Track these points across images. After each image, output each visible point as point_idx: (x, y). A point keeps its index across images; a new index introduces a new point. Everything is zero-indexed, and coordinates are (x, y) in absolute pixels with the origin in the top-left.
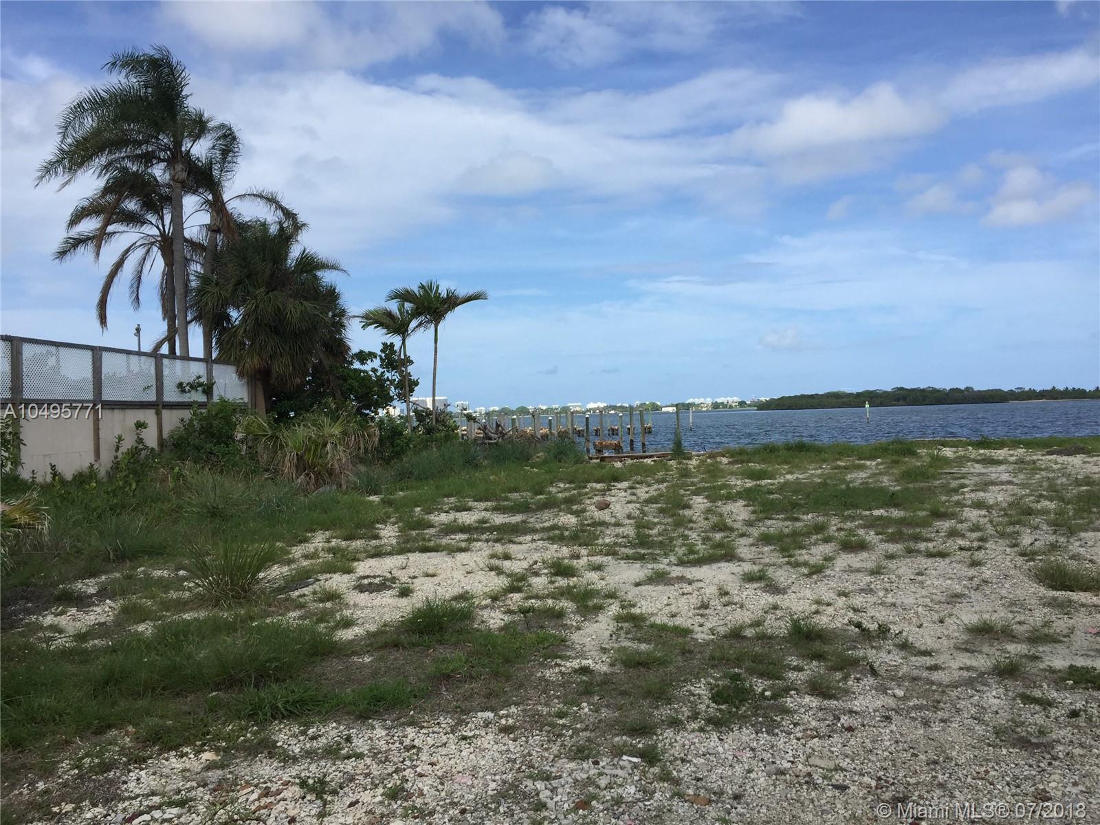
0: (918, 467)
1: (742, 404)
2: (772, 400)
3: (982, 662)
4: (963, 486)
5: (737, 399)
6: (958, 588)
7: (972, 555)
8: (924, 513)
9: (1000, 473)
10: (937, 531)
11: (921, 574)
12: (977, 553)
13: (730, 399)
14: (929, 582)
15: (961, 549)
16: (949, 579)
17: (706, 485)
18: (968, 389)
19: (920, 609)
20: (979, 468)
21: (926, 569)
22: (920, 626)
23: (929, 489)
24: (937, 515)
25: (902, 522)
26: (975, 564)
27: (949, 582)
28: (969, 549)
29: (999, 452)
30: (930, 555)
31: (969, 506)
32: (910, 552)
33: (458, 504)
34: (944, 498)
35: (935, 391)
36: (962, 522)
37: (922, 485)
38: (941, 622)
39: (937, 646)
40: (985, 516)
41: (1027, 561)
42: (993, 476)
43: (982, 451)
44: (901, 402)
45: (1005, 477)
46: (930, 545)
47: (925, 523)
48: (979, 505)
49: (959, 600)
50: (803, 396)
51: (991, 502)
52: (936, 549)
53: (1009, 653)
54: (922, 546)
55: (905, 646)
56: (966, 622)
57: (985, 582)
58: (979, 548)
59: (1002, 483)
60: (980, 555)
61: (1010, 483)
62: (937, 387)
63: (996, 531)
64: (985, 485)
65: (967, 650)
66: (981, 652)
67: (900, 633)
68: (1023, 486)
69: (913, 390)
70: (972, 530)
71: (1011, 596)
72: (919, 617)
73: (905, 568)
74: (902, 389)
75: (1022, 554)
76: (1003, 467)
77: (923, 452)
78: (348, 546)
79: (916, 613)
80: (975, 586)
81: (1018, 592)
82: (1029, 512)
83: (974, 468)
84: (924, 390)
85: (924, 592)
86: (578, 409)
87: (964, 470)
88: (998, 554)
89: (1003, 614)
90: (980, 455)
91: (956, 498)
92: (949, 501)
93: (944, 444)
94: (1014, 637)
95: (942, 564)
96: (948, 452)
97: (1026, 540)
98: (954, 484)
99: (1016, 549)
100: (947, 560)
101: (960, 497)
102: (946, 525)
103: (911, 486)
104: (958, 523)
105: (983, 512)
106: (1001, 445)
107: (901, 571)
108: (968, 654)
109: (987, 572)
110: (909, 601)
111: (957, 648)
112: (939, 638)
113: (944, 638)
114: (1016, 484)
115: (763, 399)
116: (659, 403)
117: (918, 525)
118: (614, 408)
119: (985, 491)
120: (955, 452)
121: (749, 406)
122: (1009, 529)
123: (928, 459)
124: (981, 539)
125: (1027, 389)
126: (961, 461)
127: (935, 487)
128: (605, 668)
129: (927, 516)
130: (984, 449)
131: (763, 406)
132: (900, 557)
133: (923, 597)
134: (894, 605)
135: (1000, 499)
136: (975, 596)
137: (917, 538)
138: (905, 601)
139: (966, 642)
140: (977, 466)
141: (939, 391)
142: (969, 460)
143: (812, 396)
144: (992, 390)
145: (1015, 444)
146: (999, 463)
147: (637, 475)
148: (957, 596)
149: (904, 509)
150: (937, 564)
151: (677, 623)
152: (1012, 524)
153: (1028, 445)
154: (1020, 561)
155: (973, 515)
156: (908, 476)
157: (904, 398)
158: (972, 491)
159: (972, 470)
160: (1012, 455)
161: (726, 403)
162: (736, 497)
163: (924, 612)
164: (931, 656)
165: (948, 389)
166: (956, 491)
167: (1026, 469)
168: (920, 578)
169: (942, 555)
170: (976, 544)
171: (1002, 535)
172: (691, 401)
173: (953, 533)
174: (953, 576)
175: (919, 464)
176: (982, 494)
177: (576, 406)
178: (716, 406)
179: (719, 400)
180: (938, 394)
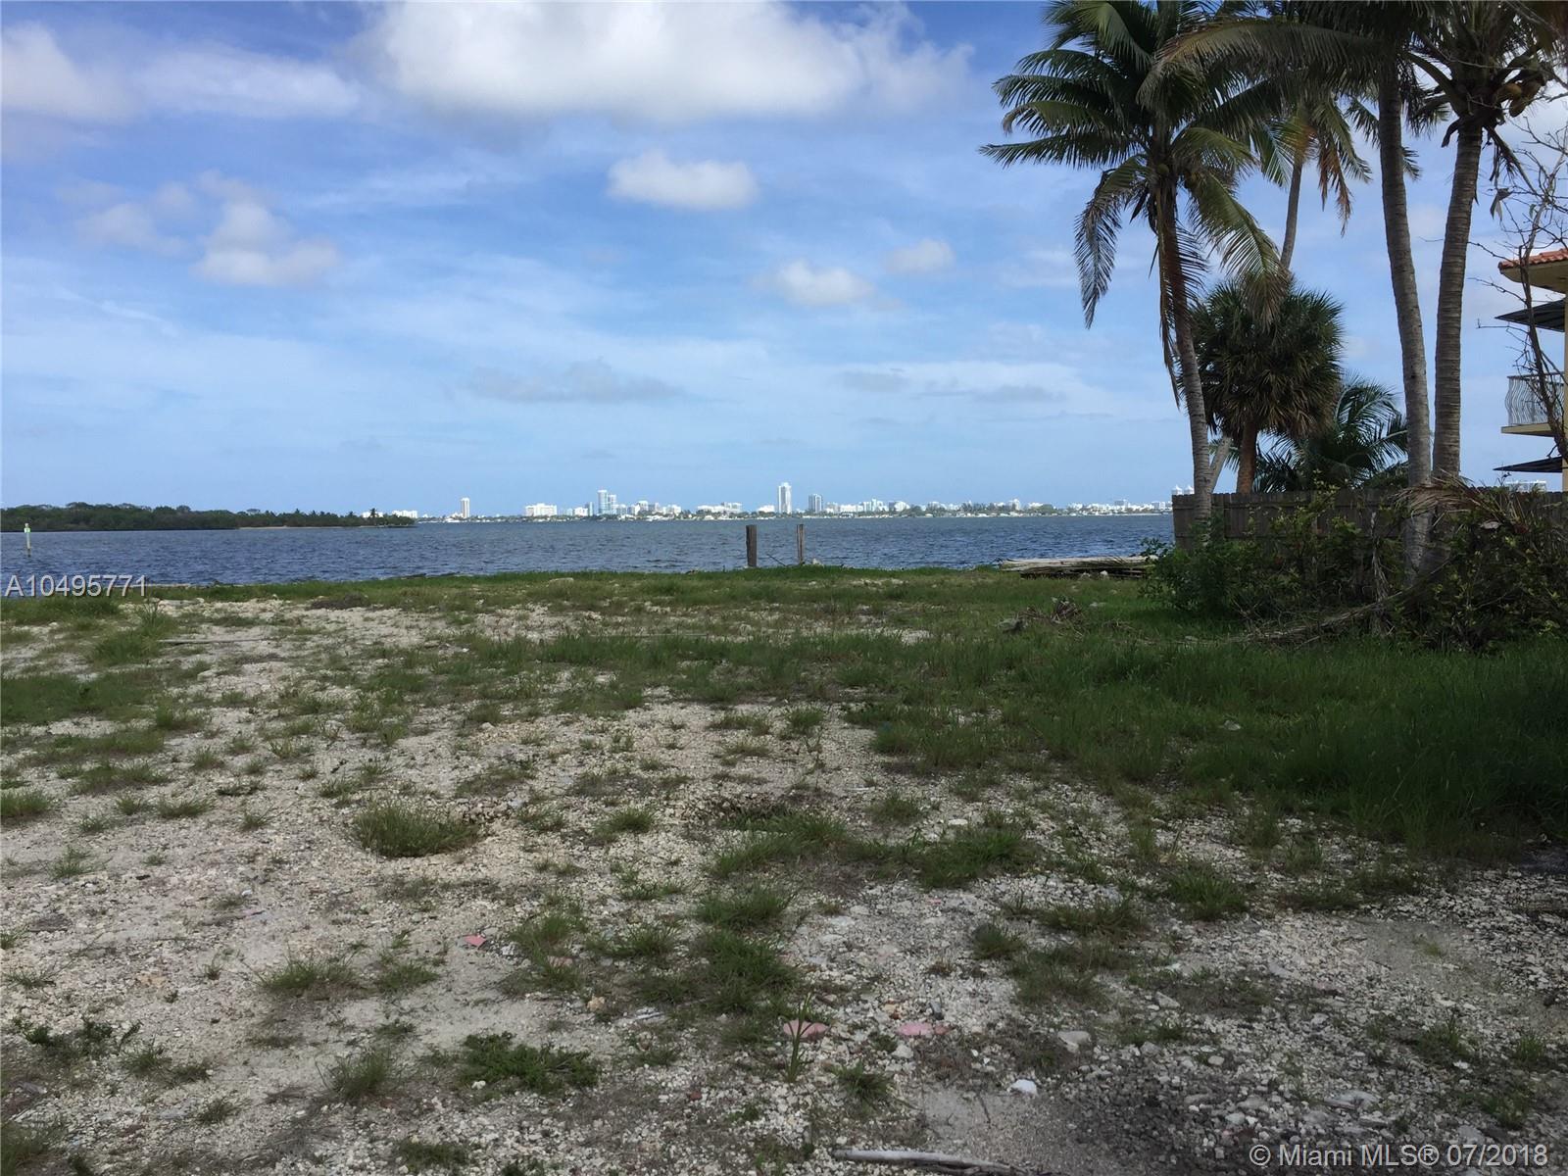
0: (121, 636)
3: (308, 1069)
4: (203, 667)
6: (232, 885)
7: (244, 803)
8: (143, 724)
9: (252, 640)
10: (175, 760)
11: (156, 861)
12: (251, 799)
14: (174, 880)
15: (222, 793)
16: (214, 864)
18: (182, 509)
19: (166, 952)
20: (219, 634)
21: (165, 847)
22: (173, 998)
23: (148, 675)
24: (170, 726)
25: (108, 747)
26: (253, 824)
27: (212, 872)
28: (234, 792)
29: (246, 604)
30: (169, 814)
31: (219, 704)
32: (129, 809)
34: (176, 691)
35: (134, 510)
36: (212, 735)
37: (134, 668)
38: (213, 975)
39: (213, 1047)
40: (248, 721)
42: (246, 647)
43: (219, 605)
44: (83, 526)
45: (264, 648)
46: (167, 790)
47: (149, 745)
48: (233, 701)
49: (237, 913)
51: (252, 693)
52: (181, 799)
53: (352, 1028)
54: (152, 795)
55: (147, 1065)
56: (260, 965)
57: (278, 862)
58: (254, 789)
59: (260, 659)
60: (257, 804)
61: (273, 657)
62: (138, 503)
63: (275, 751)
64: (236, 664)
65: (275, 1043)
66: (299, 1040)
67: (134, 1029)
68: (296, 661)
69: (100, 507)
70: (234, 752)
71: (327, 885)
72: (165, 973)
73: (121, 850)
74: (82, 504)
75: (328, 794)
76: (256, 631)
77: (127, 607)
79: (159, 963)
80: (259, 873)
81: (335, 875)
82: (315, 708)
83: (213, 634)
84: (116, 509)
85: (169, 905)
87: (199, 638)
88: (282, 791)
89: (321, 933)
90: (217, 611)
91: (194, 689)
92: (183, 696)
93: (161, 594)
94: (354, 986)
95: (194, 828)
96: (168, 608)
97: (325, 761)
98: (188, 664)
99: (311, 783)
100: (202, 821)
101: (200, 687)
102: (187, 745)
103: (115, 670)
104: (207, 737)
105: (244, 713)
106: (246, 594)
107: (119, 859)
108: (279, 1052)
109: (277, 841)
110: (142, 931)
111: (256, 1042)
112: (215, 1021)
113: (224, 1019)
114: (283, 659)
117: (138, 751)
119: (238, 673)
120: (178, 607)
122: (296, 744)
123: (139, 621)
124: (254, 770)
125: (263, 512)
126: (192, 621)
127: (159, 670)
129: (150, 730)
130: (222, 600)
132: (113, 824)
133: (168, 917)
134: (111, 950)
135: (266, 687)
136: (266, 896)
137: (140, 779)
138: (134, 934)
139: (268, 1022)
140: (216, 629)
141: (139, 510)
142: (203, 620)
144: (216, 511)
145: (265, 592)
146: (249, 623)
148: (232, 903)
149: (110, 717)
150: (183, 832)
152: (295, 732)
153: (284, 593)
154: (326, 807)
155: (230, 720)
156: (109, 652)
158: (218, 674)
159: (211, 638)
160: (264, 610)
163: (176, 958)
164: (205, 1077)
165: (153, 507)
166: (191, 676)
167: (291, 632)
168: (158, 872)
169: (191, 811)
170: (246, 780)
171: (285, 757)
173: (204, 763)
174: (219, 857)
175: (123, 629)
176: (233, 679)
180: (137, 515)
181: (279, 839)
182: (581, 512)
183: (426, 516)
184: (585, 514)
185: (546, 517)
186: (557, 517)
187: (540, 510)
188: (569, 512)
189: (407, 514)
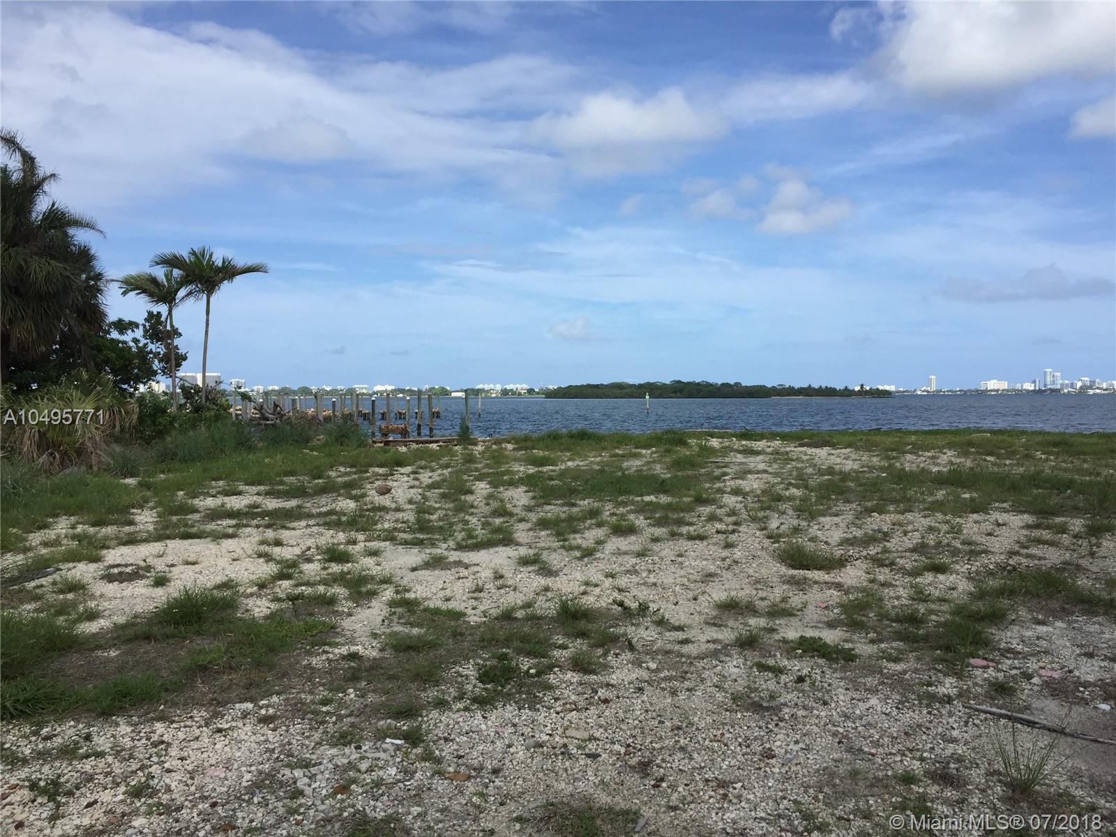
0: (687, 456)
1: (530, 391)
2: (560, 388)
3: (726, 635)
4: (725, 474)
5: (526, 386)
6: (712, 568)
7: (727, 537)
8: (689, 499)
9: (758, 462)
10: (699, 516)
11: (680, 555)
12: (731, 536)
13: (519, 386)
14: (687, 563)
15: (718, 532)
16: (705, 559)
17: (490, 471)
18: (737, 384)
19: (677, 588)
20: (740, 458)
21: (686, 551)
22: (676, 604)
23: (695, 477)
24: (700, 501)
25: (669, 507)
26: (729, 546)
27: (705, 563)
28: (724, 533)
29: (759, 443)
30: (691, 538)
31: (729, 493)
32: (673, 535)
33: (227, 488)
34: (708, 485)
35: (708, 385)
36: (721, 507)
37: (689, 473)
38: (695, 599)
39: (689, 622)
40: (741, 502)
41: (773, 543)
42: (752, 465)
43: (744, 443)
44: (678, 394)
45: (762, 466)
46: (692, 529)
47: (689, 509)
48: (736, 492)
49: (712, 579)
50: (589, 386)
51: (748, 489)
52: (696, 533)
53: (750, 626)
54: (684, 530)
55: (661, 623)
56: (717, 599)
57: (736, 562)
58: (733, 532)
59: (758, 472)
60: (733, 538)
61: (765, 472)
62: (711, 381)
63: (749, 516)
64: (743, 474)
65: (715, 625)
66: (726, 626)
67: (658, 610)
68: (776, 475)
69: (689, 383)
70: (729, 515)
71: (757, 575)
72: (676, 596)
73: (667, 550)
74: (679, 382)
75: (769, 537)
76: (760, 458)
77: (693, 442)
78: (97, 533)
79: (674, 591)
80: (726, 566)
81: (762, 571)
82: (779, 499)
83: (736, 458)
84: (698, 384)
85: (683, 573)
86: (364, 391)
87: (727, 460)
88: (750, 537)
89: (748, 592)
90: (742, 446)
91: (718, 485)
92: (711, 488)
93: (712, 435)
94: (756, 612)
95: (700, 546)
96: (715, 443)
97: (774, 524)
98: (717, 472)
99: (764, 532)
100: (705, 543)
101: (722, 485)
102: (706, 510)
103: (679, 474)
104: (718, 508)
105: (740, 499)
106: (761, 437)
107: (663, 553)
108: (716, 628)
109: (738, 554)
110: (669, 580)
111: (707, 623)
112: (692, 614)
113: (696, 614)
114: (770, 473)
115: (551, 387)
116: (448, 389)
117: (682, 511)
118: (402, 391)
119: (743, 479)
120: (721, 443)
121: (538, 393)
122: (761, 514)
123: (697, 449)
124: (736, 523)
125: (787, 386)
126: (725, 451)
127: (700, 475)
128: (374, 654)
129: (691, 501)
130: (746, 440)
131: (551, 394)
132: (664, 540)
133: (681, 577)
134: (655, 584)
135: (755, 486)
136: (727, 575)
137: (680, 522)
138: (665, 581)
139: (715, 617)
140: (739, 455)
141: (711, 385)
142: (732, 450)
143: (597, 386)
144: (758, 386)
145: (773, 436)
146: (757, 453)
147: (421, 459)
148: (711, 575)
149: (673, 496)
150: (695, 546)
151: (450, 607)
152: (763, 509)
153: (784, 437)
154: (767, 542)
155: (730, 500)
156: (678, 464)
157: (681, 391)
158: (732, 479)
159: (734, 460)
160: (769, 447)
161: (515, 390)
162: (518, 483)
163: (680, 591)
164: (683, 630)
165: (720, 383)
166: (718, 478)
167: (780, 459)
168: (680, 559)
169: (701, 538)
170: (731, 528)
171: (754, 519)
172: (480, 386)
173: (712, 518)
174: (709, 557)
175: (688, 453)
176: (741, 482)
177: (362, 388)
178: (505, 392)
179: (509, 387)
180: (711, 388)
181: (739, 554)
182: (1029, 386)
183: (902, 389)
184: (1032, 388)
185: (997, 390)
186: (1008, 391)
187: (993, 384)
188: (1018, 386)
189: (887, 388)
